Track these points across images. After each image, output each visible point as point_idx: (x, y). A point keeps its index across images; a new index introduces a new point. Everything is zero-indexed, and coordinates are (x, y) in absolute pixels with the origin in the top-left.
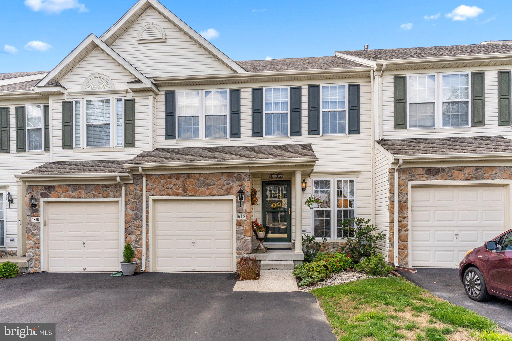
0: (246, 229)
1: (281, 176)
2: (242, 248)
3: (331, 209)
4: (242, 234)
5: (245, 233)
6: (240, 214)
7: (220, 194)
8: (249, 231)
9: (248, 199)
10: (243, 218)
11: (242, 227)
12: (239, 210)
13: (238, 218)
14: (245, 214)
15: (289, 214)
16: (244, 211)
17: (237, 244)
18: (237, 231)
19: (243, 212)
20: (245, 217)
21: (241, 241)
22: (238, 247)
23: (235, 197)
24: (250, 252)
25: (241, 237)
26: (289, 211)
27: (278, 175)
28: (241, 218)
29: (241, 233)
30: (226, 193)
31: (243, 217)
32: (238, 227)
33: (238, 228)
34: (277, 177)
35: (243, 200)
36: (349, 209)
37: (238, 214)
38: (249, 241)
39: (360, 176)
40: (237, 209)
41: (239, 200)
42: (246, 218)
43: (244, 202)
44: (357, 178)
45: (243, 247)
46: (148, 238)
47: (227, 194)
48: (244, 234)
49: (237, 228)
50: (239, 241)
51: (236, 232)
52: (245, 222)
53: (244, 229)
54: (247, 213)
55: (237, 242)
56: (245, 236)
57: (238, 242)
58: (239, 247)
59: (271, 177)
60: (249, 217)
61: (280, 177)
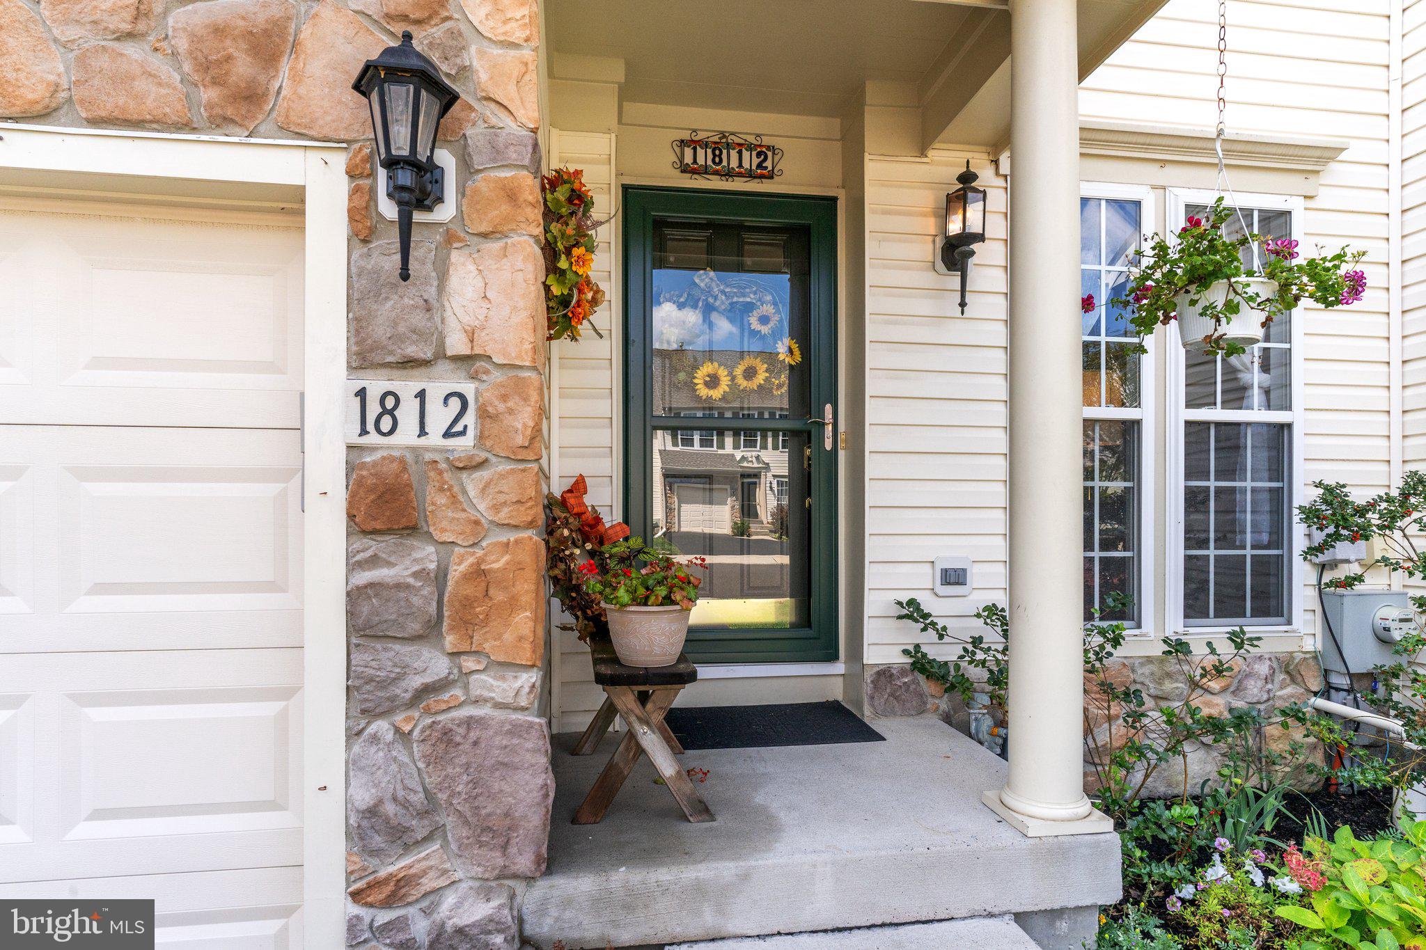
0: (478, 573)
1: (768, 164)
2: (423, 814)
3: (1146, 413)
4: (430, 632)
5: (466, 624)
6: (407, 387)
7: (116, 102)
8: (513, 605)
9: (511, 194)
10: (435, 438)
11: (427, 556)
12: (380, 331)
13: (373, 438)
14: (468, 389)
15: (828, 445)
16: (456, 344)
17: (352, 765)
18: (355, 597)
19: (441, 355)
20: (470, 419)
21: (415, 721)
22: (372, 812)
24: (524, 862)
25: (417, 682)
26: (829, 429)
27: (746, 154)
28: (407, 435)
29: (414, 627)
30: (208, 94)
31: (439, 417)
32: (372, 546)
33: (374, 561)
34: (734, 163)
35: (446, 212)
36: (1255, 414)
37: (376, 386)
38: (516, 730)
39: (1322, 191)
40: (358, 325)
41: (388, 209)
42: (481, 437)
43: (451, 239)
44: (1310, 204)
45: (430, 808)
47: (220, 121)
48: (450, 641)
49: (353, 566)
50: (381, 727)
51: (351, 614)
52: (472, 483)
53: (457, 570)
54: (497, 376)
55: (352, 735)
56: (469, 664)
57: (375, 739)
58: (390, 808)
59: (688, 159)
60: (523, 419)
61: (759, 166)
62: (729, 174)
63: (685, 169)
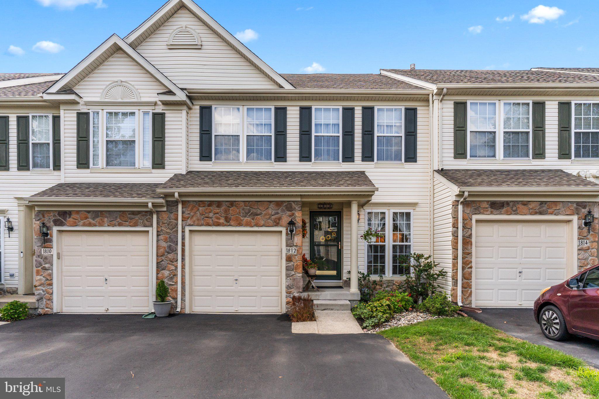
0: (297, 265)
1: (331, 206)
2: (292, 286)
3: (386, 243)
4: (293, 270)
5: (296, 269)
6: (291, 248)
7: (268, 225)
8: (300, 268)
9: (300, 231)
10: (293, 253)
11: (292, 263)
12: (289, 243)
13: (288, 253)
14: (296, 248)
15: (340, 248)
17: (286, 282)
18: (287, 267)
19: (294, 245)
20: (296, 251)
21: (291, 278)
22: (288, 285)
23: (285, 229)
24: (301, 291)
25: (292, 274)
26: (340, 246)
27: (328, 205)
28: (291, 252)
29: (291, 269)
30: (275, 224)
31: (293, 251)
32: (288, 262)
33: (288, 264)
35: (294, 232)
36: (405, 243)
37: (288, 248)
38: (300, 279)
39: (417, 208)
40: (287, 243)
41: (289, 233)
42: (297, 253)
43: (294, 235)
44: (414, 210)
45: (293, 285)
46: (184, 274)
47: (275, 226)
48: (294, 271)
49: (286, 264)
50: (288, 278)
51: (286, 268)
52: (296, 257)
53: (295, 264)
54: (298, 247)
55: (286, 279)
56: (296, 273)
57: (288, 279)
58: (290, 285)
60: (301, 251)
61: (330, 207)
62: (325, 208)
63: (319, 208)
